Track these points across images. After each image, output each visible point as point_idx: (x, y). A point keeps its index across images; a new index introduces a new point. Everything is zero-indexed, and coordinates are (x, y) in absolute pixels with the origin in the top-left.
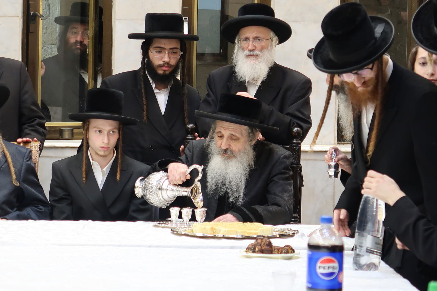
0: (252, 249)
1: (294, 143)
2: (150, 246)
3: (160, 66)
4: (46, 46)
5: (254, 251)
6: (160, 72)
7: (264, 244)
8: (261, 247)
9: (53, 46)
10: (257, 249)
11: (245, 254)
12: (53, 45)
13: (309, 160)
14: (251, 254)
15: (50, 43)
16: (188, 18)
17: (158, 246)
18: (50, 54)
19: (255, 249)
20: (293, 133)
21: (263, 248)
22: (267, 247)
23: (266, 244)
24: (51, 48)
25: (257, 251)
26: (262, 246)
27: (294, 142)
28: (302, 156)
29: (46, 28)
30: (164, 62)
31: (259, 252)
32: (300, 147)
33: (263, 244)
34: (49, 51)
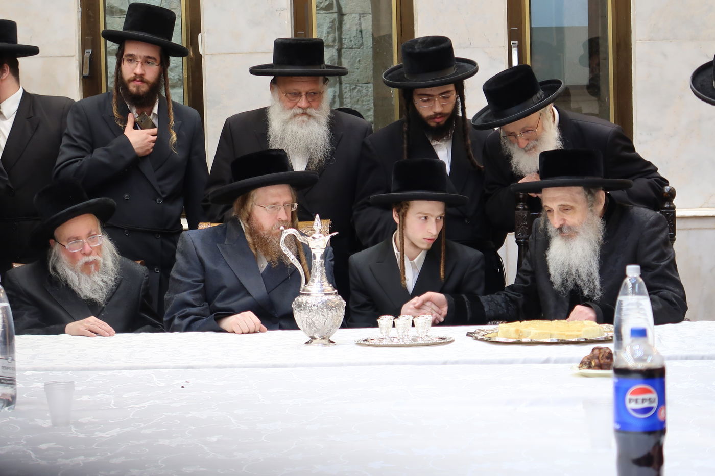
0: (587, 363)
1: (666, 208)
2: (445, 363)
3: (431, 118)
4: (360, 85)
5: (590, 367)
6: (432, 124)
7: (603, 355)
8: (599, 361)
9: (369, 85)
10: (593, 364)
11: (578, 371)
12: (369, 83)
13: (691, 229)
14: (587, 371)
15: (365, 81)
16: (517, 42)
17: (456, 363)
18: (366, 96)
19: (590, 363)
20: (665, 195)
21: (602, 362)
22: (606, 360)
23: (605, 356)
24: (367, 87)
25: (594, 366)
26: (600, 358)
27: (666, 206)
28: (679, 225)
29: (359, 61)
30: (434, 112)
31: (596, 368)
32: (674, 213)
33: (601, 356)
34: (364, 91)
